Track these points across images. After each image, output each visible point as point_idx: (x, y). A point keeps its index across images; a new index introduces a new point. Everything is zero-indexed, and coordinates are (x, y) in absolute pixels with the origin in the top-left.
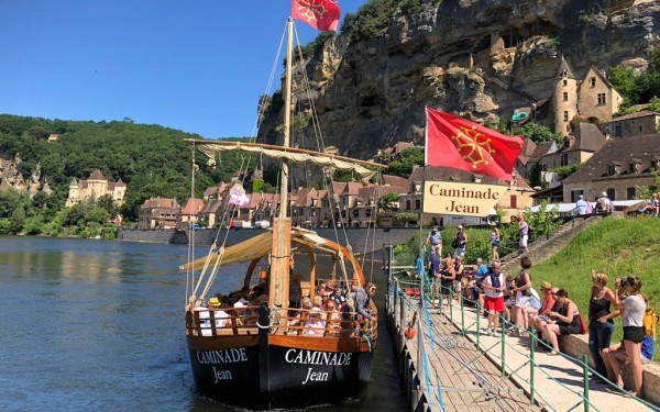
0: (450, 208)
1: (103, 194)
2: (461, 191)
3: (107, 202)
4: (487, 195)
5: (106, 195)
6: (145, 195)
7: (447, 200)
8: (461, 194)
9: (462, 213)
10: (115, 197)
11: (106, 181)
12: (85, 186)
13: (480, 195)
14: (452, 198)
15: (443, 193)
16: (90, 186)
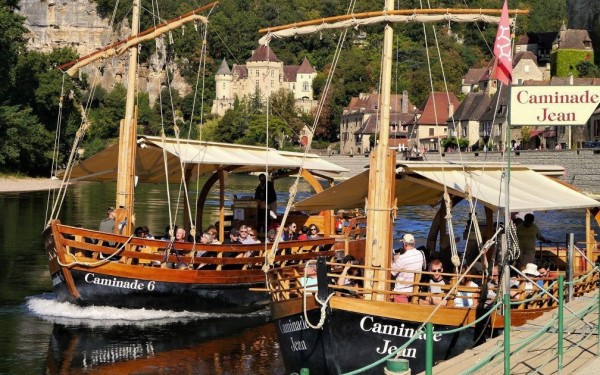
0: (542, 117)
1: (276, 89)
2: (554, 95)
3: (284, 105)
4: (584, 99)
5: (282, 92)
6: (353, 86)
7: (538, 109)
8: (554, 100)
9: (556, 123)
10: (299, 94)
11: (280, 65)
12: (244, 75)
13: (577, 99)
14: (544, 105)
15: (533, 100)
16: (252, 73)
